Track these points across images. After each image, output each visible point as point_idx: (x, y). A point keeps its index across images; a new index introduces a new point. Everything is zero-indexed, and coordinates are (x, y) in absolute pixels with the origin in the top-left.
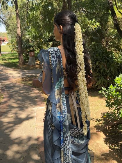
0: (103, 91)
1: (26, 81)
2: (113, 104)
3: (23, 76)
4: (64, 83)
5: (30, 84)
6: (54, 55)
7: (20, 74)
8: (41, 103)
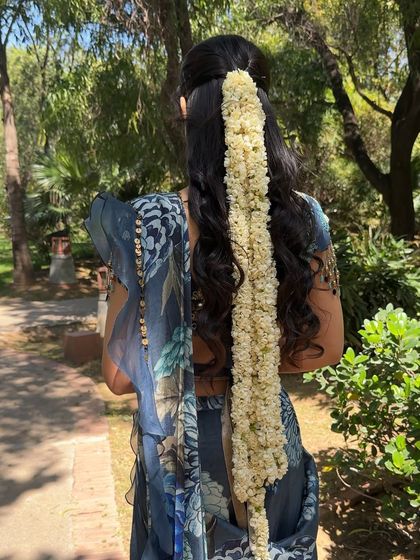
0: (318, 375)
1: (40, 341)
2: (357, 419)
3: (29, 323)
4: (191, 352)
5: (55, 352)
6: (156, 224)
7: (20, 317)
8: (94, 422)
